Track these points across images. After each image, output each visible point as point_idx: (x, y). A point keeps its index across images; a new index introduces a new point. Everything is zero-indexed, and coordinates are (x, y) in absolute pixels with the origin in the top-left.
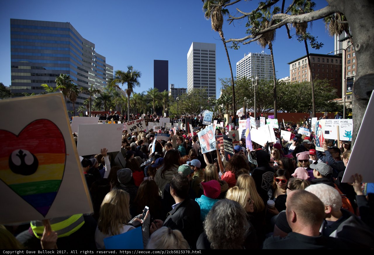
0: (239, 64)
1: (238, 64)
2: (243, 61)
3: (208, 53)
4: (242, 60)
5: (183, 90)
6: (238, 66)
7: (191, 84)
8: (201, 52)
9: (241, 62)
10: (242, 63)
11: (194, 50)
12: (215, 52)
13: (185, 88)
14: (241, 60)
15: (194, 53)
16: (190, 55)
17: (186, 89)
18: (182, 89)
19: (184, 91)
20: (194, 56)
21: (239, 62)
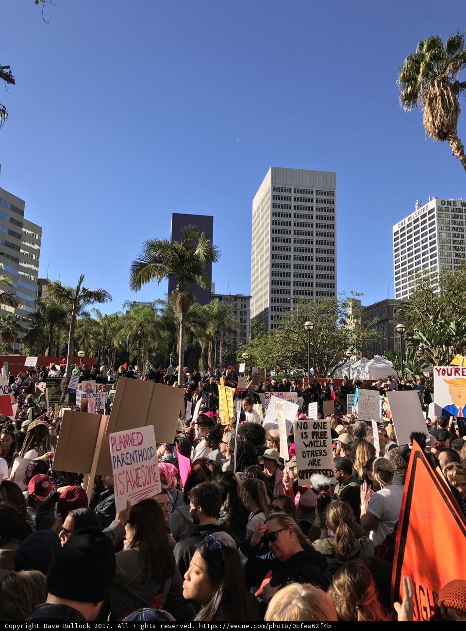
0: (402, 230)
1: (396, 228)
2: (412, 221)
3: (315, 197)
4: (409, 219)
5: (239, 301)
6: (399, 235)
7: (264, 283)
8: (293, 195)
9: (407, 223)
10: (408, 226)
11: (274, 189)
12: (332, 194)
13: (245, 294)
14: (406, 219)
15: (274, 198)
16: (262, 203)
17: (249, 298)
18: (236, 298)
19: (244, 303)
20: (274, 206)
21: (400, 223)
